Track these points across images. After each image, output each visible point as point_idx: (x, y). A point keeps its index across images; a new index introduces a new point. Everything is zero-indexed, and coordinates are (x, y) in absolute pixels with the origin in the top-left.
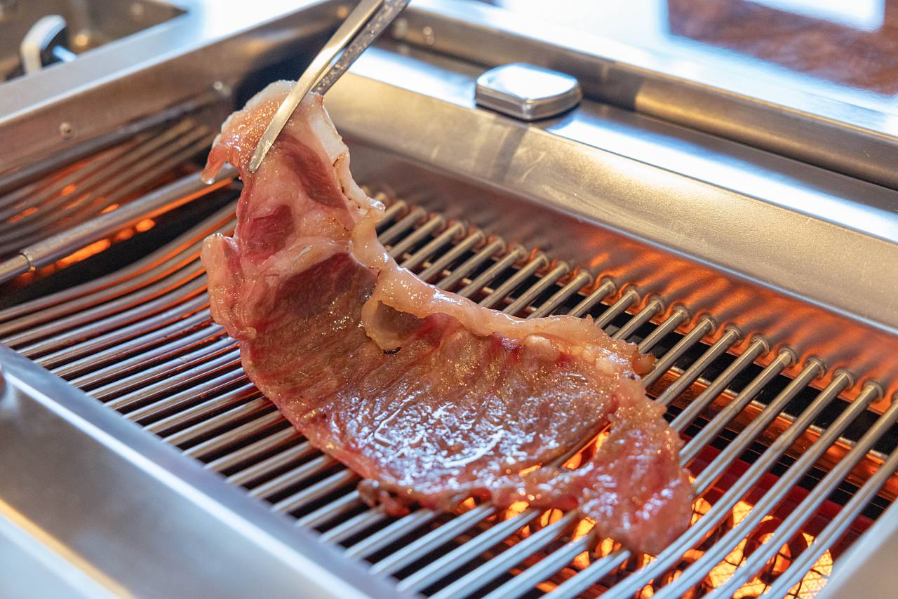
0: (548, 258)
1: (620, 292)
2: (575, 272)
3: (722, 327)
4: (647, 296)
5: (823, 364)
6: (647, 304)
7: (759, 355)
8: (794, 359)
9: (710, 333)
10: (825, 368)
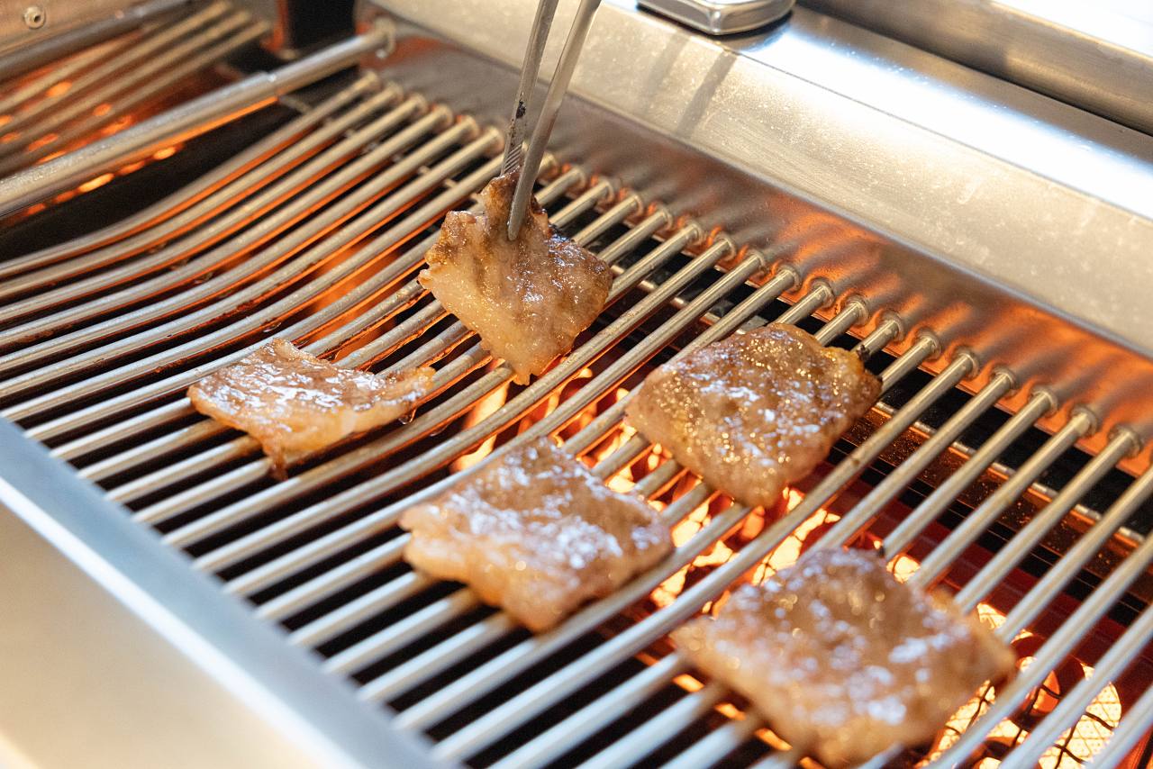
0: (734, 243)
1: (838, 302)
2: (774, 267)
3: (988, 368)
4: (878, 313)
5: (1138, 437)
6: (879, 324)
7: (1042, 415)
8: (1095, 424)
9: (970, 376)
10: (1140, 443)
